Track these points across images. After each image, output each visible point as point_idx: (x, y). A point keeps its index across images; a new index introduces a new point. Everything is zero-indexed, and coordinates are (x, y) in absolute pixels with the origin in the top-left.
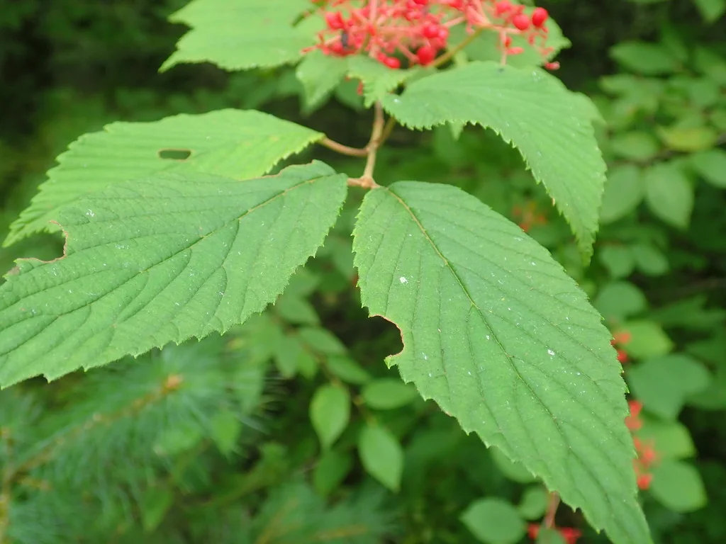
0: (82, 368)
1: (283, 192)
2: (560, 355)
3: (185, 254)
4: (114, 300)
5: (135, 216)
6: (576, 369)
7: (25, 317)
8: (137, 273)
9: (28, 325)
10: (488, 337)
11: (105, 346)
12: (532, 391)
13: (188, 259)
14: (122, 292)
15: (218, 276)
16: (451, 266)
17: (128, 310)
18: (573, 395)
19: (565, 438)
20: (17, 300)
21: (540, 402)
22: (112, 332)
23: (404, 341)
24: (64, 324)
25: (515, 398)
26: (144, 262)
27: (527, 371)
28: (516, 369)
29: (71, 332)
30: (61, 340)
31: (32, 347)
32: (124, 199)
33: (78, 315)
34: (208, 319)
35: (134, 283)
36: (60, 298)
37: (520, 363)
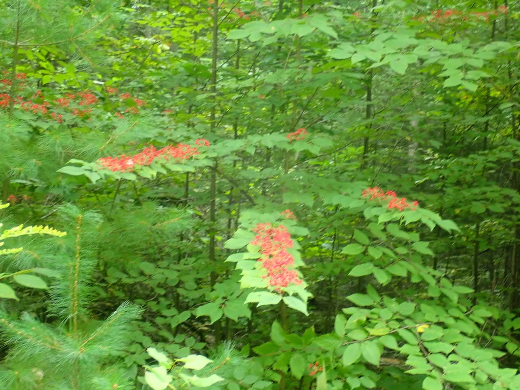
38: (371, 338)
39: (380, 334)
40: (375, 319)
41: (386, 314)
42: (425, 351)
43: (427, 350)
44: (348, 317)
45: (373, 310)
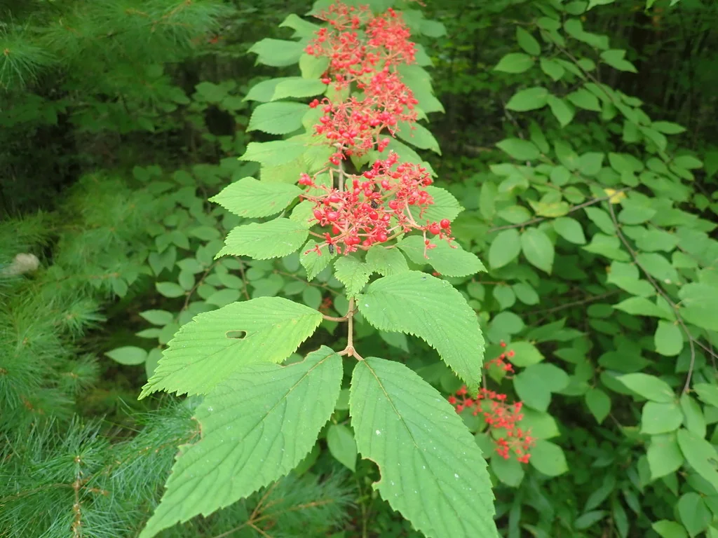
0: (220, 508)
1: (307, 372)
2: (461, 478)
3: (260, 426)
4: (230, 462)
5: (233, 405)
6: (469, 486)
7: (187, 480)
8: (238, 443)
9: (189, 485)
10: (424, 467)
11: (230, 493)
12: (448, 501)
13: (263, 428)
14: (233, 457)
15: (280, 438)
16: (402, 420)
17: (238, 468)
18: (467, 502)
19: (464, 529)
20: (183, 471)
21: (452, 508)
22: (232, 483)
23: (381, 473)
24: (207, 481)
25: (439, 506)
26: (241, 435)
27: (445, 488)
28: (439, 487)
29: (211, 486)
30: (207, 492)
31: (194, 497)
32: (225, 394)
33: (213, 474)
34: (278, 467)
35: (237, 450)
36: (203, 466)
37: (441, 483)
38: (537, 221)
39: (553, 215)
40: (543, 185)
41: (560, 175)
42: (629, 245)
43: (632, 242)
44: (498, 180)
45: (540, 168)
